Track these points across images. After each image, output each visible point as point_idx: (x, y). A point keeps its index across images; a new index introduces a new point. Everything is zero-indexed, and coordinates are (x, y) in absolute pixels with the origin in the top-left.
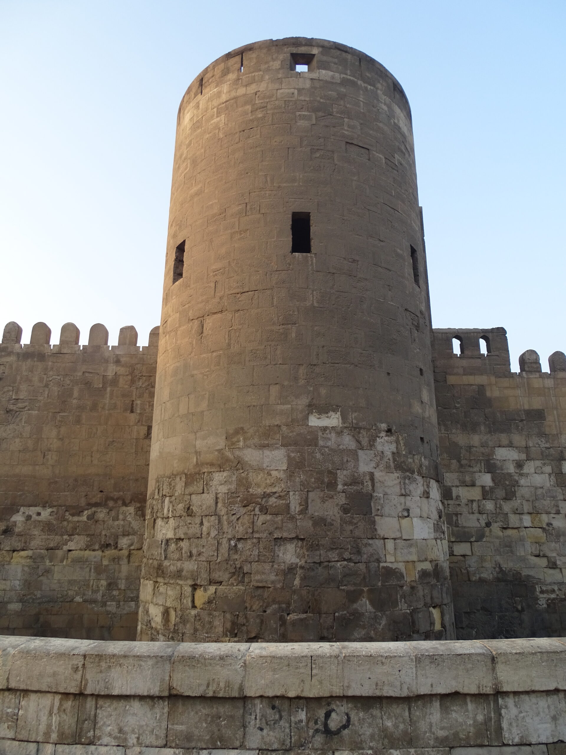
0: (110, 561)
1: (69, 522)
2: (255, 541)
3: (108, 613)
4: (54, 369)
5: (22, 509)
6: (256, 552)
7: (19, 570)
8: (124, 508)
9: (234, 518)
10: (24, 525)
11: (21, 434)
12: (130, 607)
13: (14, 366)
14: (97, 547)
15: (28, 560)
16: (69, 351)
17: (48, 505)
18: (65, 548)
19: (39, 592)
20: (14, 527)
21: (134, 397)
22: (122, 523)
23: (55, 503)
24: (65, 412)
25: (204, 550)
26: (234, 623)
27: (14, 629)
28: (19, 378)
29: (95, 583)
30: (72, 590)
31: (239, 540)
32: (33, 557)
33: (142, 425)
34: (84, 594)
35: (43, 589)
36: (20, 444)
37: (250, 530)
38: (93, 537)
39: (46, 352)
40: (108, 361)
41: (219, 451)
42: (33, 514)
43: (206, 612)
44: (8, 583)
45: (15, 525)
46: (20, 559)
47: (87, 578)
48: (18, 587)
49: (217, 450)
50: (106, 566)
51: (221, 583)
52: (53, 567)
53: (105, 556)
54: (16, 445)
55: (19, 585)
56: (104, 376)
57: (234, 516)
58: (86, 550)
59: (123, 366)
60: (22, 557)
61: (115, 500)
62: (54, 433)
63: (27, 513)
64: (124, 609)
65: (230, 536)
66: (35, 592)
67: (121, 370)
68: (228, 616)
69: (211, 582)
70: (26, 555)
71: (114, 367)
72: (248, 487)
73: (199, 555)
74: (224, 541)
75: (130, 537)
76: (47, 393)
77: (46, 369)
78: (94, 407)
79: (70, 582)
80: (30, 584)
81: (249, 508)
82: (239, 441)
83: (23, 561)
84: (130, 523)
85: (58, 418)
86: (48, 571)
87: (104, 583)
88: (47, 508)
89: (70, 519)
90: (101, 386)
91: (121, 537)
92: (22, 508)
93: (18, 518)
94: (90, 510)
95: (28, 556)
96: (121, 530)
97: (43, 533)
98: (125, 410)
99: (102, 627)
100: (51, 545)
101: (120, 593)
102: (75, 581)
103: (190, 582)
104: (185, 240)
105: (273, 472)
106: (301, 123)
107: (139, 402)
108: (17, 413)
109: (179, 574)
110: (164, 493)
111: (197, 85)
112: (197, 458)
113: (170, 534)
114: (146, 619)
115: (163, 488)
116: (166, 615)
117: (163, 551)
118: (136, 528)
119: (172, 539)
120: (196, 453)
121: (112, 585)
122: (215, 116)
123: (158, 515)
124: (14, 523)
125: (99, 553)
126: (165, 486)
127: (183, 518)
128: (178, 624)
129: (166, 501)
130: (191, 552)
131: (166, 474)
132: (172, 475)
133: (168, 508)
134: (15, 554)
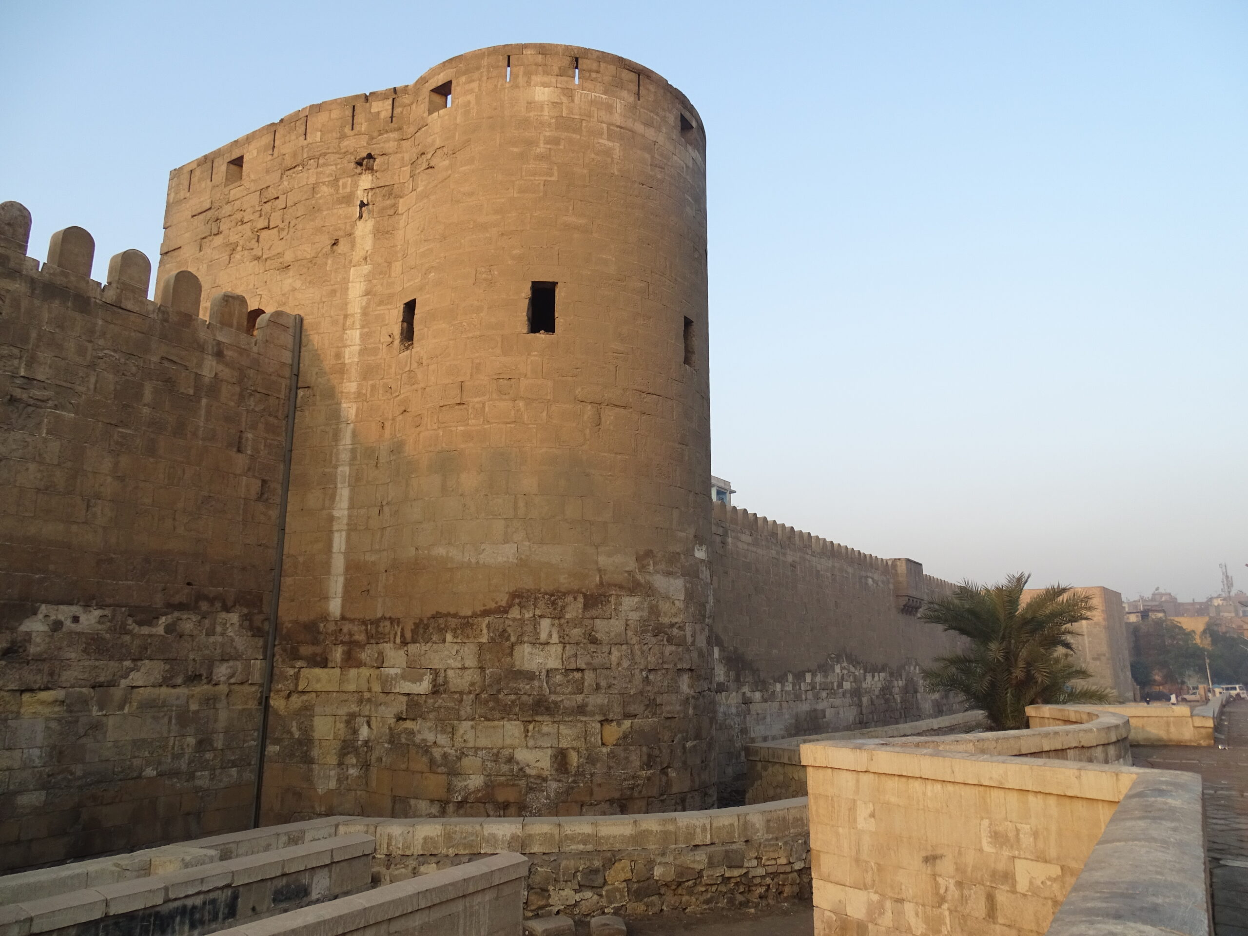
0: (200, 703)
1: (134, 636)
2: (664, 671)
3: (197, 790)
4: (108, 336)
5: (43, 608)
6: (666, 684)
7: (40, 728)
8: (224, 615)
9: (645, 648)
10: (47, 640)
11: (40, 455)
12: (230, 776)
13: (24, 303)
14: (179, 680)
15: (57, 709)
16: (136, 309)
17: (94, 602)
18: (124, 683)
19: (80, 766)
20: (27, 644)
21: (244, 424)
22: (220, 639)
23: (109, 601)
24: (129, 428)
25: (616, 682)
26: (649, 756)
27: (31, 841)
28: (34, 334)
29: (177, 743)
30: (138, 757)
31: (650, 671)
32: (68, 701)
33: (254, 477)
34: (160, 763)
35: (87, 759)
36: (39, 476)
37: (661, 661)
38: (174, 663)
39: (91, 294)
40: (203, 348)
41: (629, 572)
42: (66, 618)
43: (622, 748)
44: (17, 754)
45: (29, 641)
46: (40, 708)
47: (165, 735)
48: (37, 761)
49: (626, 571)
50: (196, 712)
51: (635, 716)
52: (104, 719)
53: (193, 695)
54: (30, 475)
56: (196, 374)
57: (646, 646)
58: (161, 686)
59: (227, 365)
60: (42, 703)
61: (211, 601)
62: (107, 465)
63: (53, 617)
64: (221, 781)
65: (642, 667)
66: (73, 768)
67: (226, 373)
68: (645, 749)
69: (627, 716)
70: (51, 699)
71: (214, 363)
72: (659, 616)
73: (609, 687)
74: (637, 672)
75: (231, 663)
76: (93, 380)
77: (92, 332)
78: (179, 430)
79: (138, 744)
80: (61, 753)
81: (659, 638)
82: (649, 565)
83: (46, 711)
84: (232, 640)
85: (116, 437)
86: (96, 727)
87: (191, 741)
88: (91, 609)
89: (135, 631)
90: (191, 392)
91: (217, 663)
92: (43, 606)
93: (35, 626)
94: (169, 616)
95: (56, 701)
96: (218, 651)
97: (86, 657)
98: (230, 446)
99: (188, 814)
100: (102, 679)
101: (215, 755)
102: (144, 740)
103: (599, 718)
104: (557, 283)
105: (677, 602)
106: (688, 209)
107: (250, 436)
108: (30, 409)
109: (581, 710)
110: (538, 612)
111: (567, 61)
112: (601, 577)
113: (553, 663)
114: (505, 768)
115: (535, 606)
116: (561, 758)
117: (545, 684)
118: (241, 648)
119: (556, 669)
120: (599, 570)
121: (203, 744)
122: (605, 136)
123: (526, 639)
124: (28, 637)
125: (183, 691)
126: (541, 604)
127: (582, 645)
128: (582, 765)
129: (545, 623)
130: (598, 685)
131: (542, 590)
132: (558, 592)
133: (550, 632)
134: (26, 697)
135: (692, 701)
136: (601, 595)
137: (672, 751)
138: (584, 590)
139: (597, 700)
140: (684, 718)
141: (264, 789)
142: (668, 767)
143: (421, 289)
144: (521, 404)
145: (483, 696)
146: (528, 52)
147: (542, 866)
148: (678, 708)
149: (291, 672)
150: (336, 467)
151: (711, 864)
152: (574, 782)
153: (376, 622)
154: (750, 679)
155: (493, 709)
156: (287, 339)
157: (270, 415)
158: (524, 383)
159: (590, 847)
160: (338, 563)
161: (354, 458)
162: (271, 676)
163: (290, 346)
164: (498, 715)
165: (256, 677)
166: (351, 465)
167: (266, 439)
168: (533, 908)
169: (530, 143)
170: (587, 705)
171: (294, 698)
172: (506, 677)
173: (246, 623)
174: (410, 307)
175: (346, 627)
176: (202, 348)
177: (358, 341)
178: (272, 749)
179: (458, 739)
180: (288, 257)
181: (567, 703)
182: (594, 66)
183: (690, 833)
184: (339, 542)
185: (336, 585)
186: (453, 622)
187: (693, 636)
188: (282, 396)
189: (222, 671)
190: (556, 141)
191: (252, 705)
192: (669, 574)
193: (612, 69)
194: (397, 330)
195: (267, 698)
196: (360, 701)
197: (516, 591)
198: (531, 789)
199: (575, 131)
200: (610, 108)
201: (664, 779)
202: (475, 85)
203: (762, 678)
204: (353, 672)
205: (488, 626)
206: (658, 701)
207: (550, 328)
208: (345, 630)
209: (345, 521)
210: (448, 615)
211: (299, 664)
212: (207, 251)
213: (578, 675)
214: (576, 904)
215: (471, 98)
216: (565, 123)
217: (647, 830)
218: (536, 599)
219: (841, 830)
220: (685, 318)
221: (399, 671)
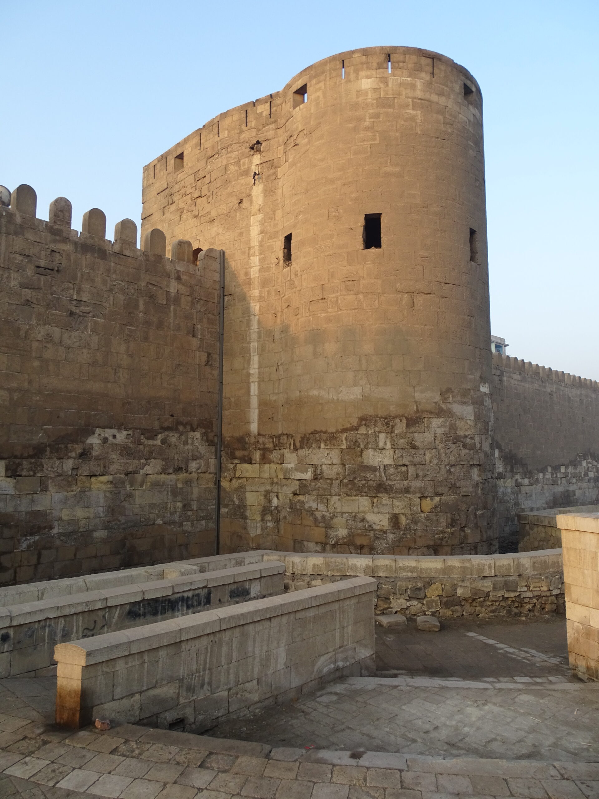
0: (183, 484)
1: (145, 446)
2: (461, 466)
3: (185, 532)
4: (118, 272)
5: (98, 431)
6: (462, 474)
7: (101, 496)
8: (192, 433)
9: (448, 451)
10: (101, 448)
11: (88, 344)
12: (202, 525)
13: (73, 257)
14: (171, 471)
15: (109, 486)
16: (131, 255)
17: (123, 426)
18: (142, 472)
19: (123, 517)
20: (91, 451)
21: (195, 319)
22: (191, 447)
23: (131, 426)
24: (132, 325)
25: (429, 473)
26: (452, 519)
27: (102, 556)
28: (79, 275)
29: (172, 506)
30: (152, 513)
31: (452, 466)
32: (114, 482)
33: (203, 351)
34: (164, 517)
35: (127, 514)
36: (89, 356)
37: (458, 460)
38: (167, 461)
39: (106, 248)
41: (436, 403)
42: (109, 436)
43: (433, 514)
44: (91, 510)
45: (92, 449)
46: (101, 485)
47: (166, 501)
48: (102, 514)
49: (434, 402)
50: (181, 489)
51: (442, 494)
52: (134, 491)
53: (179, 479)
54: (84, 356)
55: (103, 512)
56: (167, 291)
58: (161, 474)
59: (183, 285)
60: (102, 482)
61: (185, 425)
62: (123, 348)
63: (103, 436)
64: (197, 528)
65: (446, 464)
66: (120, 518)
67: (183, 289)
68: (449, 515)
69: (437, 494)
70: (106, 481)
71: (176, 284)
72: (456, 430)
73: (425, 476)
74: (443, 467)
75: (198, 461)
76: (112, 299)
77: (109, 270)
78: (160, 325)
79: (152, 506)
80: (113, 510)
81: (457, 444)
82: (449, 398)
83: (104, 487)
84: (198, 448)
85: (126, 332)
86: (130, 496)
87: (179, 505)
88: (122, 431)
89: (146, 443)
90: (165, 303)
91: (190, 461)
92: (97, 429)
93: (94, 440)
94: (163, 434)
95: (108, 482)
96: (191, 454)
97: (121, 457)
98: (188, 333)
99: (181, 545)
100: (130, 470)
101: (193, 513)
102: (155, 504)
103: (419, 495)
104: (381, 214)
105: (468, 421)
106: (471, 152)
107: (199, 327)
108: (81, 318)
109: (407, 490)
110: (377, 429)
111: (382, 57)
112: (417, 406)
113: (388, 461)
114: (360, 525)
115: (375, 426)
116: (395, 519)
117: (383, 474)
118: (203, 452)
119: (390, 465)
120: (416, 402)
121: (186, 507)
122: (411, 107)
123: (370, 446)
124: (91, 446)
125: (173, 477)
126: (379, 424)
127: (406, 450)
128: (409, 524)
129: (382, 436)
130: (417, 474)
131: (379, 415)
132: (389, 416)
133: (385, 442)
134: (93, 479)
135: (481, 485)
136: (417, 418)
137: (467, 516)
138: (406, 415)
139: (416, 484)
140: (475, 496)
141: (220, 533)
142: (465, 527)
143: (294, 226)
144: (361, 296)
145: (345, 481)
146: (356, 55)
147: (385, 585)
148: (471, 489)
149: (231, 466)
150: (249, 343)
151: (495, 589)
152: (404, 534)
153: (279, 437)
154: (521, 470)
155: (351, 489)
156: (216, 266)
157: (210, 313)
158: (362, 282)
159: (415, 575)
160: (254, 402)
161: (260, 337)
162: (220, 468)
163: (218, 270)
164: (354, 493)
165: (212, 469)
166: (258, 341)
167: (208, 329)
168: (381, 608)
169: (360, 119)
170: (410, 487)
171: (234, 481)
172: (358, 470)
173: (205, 438)
174: (288, 239)
175: (261, 440)
176: (168, 276)
177: (258, 264)
178: (224, 510)
179: (331, 506)
180: (214, 214)
181: (397, 486)
182: (401, 58)
183: (480, 569)
184: (254, 389)
185: (254, 415)
186: (324, 436)
187: (481, 443)
188: (216, 301)
189: (193, 465)
190: (377, 116)
191: (211, 485)
192: (463, 403)
193: (414, 57)
194: (281, 254)
195: (219, 481)
196: (272, 483)
197: (363, 416)
198: (377, 538)
199: (390, 107)
200: (413, 87)
201: (463, 534)
202: (322, 85)
203: (529, 469)
204: (267, 466)
205: (346, 438)
206: (458, 485)
207: (378, 245)
208: (261, 441)
209: (257, 376)
210: (321, 432)
211: (236, 461)
212: (167, 215)
213: (404, 469)
214: (407, 608)
215: (320, 94)
216: (383, 102)
217: (452, 566)
218: (375, 421)
219: (586, 571)
220: (471, 229)
221: (293, 466)
